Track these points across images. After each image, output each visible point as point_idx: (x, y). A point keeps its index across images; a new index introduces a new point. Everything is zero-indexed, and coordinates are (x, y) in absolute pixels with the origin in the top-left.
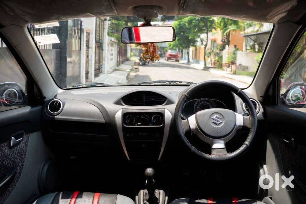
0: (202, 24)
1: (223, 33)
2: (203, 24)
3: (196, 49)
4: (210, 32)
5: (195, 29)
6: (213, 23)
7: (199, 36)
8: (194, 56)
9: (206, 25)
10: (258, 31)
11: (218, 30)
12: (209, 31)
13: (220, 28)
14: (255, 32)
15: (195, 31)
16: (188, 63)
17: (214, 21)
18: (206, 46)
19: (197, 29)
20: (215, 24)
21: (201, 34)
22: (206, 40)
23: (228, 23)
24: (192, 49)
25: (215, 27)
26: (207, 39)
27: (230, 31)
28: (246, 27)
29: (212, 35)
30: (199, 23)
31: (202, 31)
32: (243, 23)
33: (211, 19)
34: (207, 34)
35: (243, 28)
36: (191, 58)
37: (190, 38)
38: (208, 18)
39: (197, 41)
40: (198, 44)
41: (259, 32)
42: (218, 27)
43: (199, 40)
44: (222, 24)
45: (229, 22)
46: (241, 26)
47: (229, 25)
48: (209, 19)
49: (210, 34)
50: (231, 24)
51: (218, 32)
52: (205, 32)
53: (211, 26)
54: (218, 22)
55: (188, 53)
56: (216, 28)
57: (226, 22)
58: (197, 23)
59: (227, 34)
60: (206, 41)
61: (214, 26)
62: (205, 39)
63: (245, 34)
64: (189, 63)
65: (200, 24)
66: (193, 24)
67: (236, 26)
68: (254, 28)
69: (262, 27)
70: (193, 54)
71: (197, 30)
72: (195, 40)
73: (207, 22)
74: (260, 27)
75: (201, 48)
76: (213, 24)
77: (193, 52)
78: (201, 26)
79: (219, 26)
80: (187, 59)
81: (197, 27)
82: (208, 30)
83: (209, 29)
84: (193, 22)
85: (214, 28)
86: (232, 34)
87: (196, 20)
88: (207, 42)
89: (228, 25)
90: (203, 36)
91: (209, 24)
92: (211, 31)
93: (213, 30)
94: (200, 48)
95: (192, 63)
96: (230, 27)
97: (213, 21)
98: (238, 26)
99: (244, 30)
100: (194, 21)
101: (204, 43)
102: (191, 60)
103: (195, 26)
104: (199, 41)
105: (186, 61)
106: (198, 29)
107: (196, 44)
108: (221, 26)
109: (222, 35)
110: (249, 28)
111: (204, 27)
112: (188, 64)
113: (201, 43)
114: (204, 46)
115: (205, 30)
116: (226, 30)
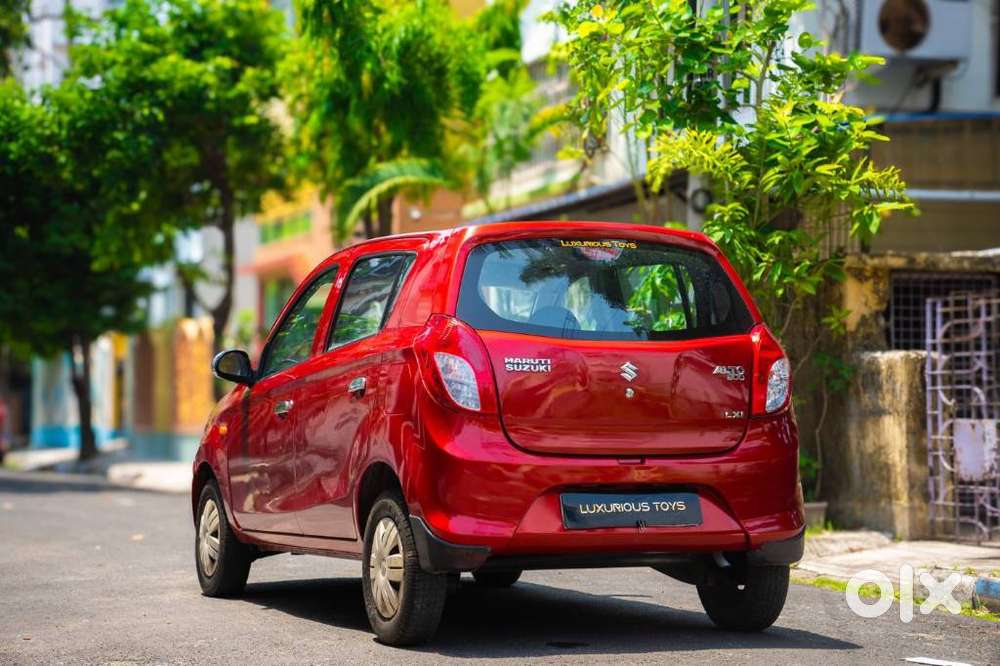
0: (185, 156)
1: (343, 210)
2: (193, 158)
3: (145, 354)
4: (243, 213)
5: (132, 194)
6: (263, 151)
7: (164, 253)
8: (129, 402)
9: (212, 169)
10: (572, 186)
11: (308, 193)
12: (237, 207)
13: (315, 181)
14: (558, 195)
15: (135, 207)
16: (84, 466)
17: (275, 135)
18: (221, 315)
19: (143, 195)
20: (277, 151)
21: (184, 228)
22: (222, 276)
23: (375, 142)
24: (106, 352)
25: (283, 172)
26: (229, 268)
27: (385, 203)
28: (493, 166)
29: (264, 239)
30: (157, 151)
31: (189, 209)
32: (474, 140)
33: (251, 120)
34: (227, 227)
35: (472, 177)
36: (103, 419)
37: (96, 266)
38: (230, 115)
39: (147, 289)
40: (159, 309)
41: (582, 194)
42: (302, 174)
43: (161, 276)
44: (332, 154)
45: (379, 136)
46: (461, 164)
47: (380, 159)
48: (237, 122)
49: (245, 230)
50: (393, 152)
51: (308, 215)
52: (210, 211)
53: (251, 166)
54: (297, 142)
55: (82, 388)
56: (291, 180)
57: (357, 137)
58: (144, 149)
59: (366, 216)
60: (220, 283)
61: (274, 170)
62: (214, 267)
63: (491, 212)
64: (96, 462)
65: (167, 156)
66: (113, 154)
67: (424, 162)
68: (550, 172)
69: (598, 157)
70: (119, 394)
71: (145, 205)
72: (131, 280)
73: (222, 141)
74: (584, 166)
75: (183, 337)
76: (268, 158)
77: (119, 373)
78: (176, 170)
79: (312, 168)
80: (74, 439)
81: (142, 183)
82: (227, 199)
83: (240, 194)
84: (116, 144)
85: (278, 184)
86: (405, 214)
87: (138, 129)
88: (230, 283)
89: (373, 160)
90: (195, 246)
91: (234, 157)
92: (256, 207)
93: (271, 198)
94: (175, 337)
95: (114, 458)
96: (383, 167)
97: (266, 129)
98: (438, 161)
99: (483, 189)
100: (120, 136)
101: (210, 294)
102: (106, 442)
103: (132, 175)
104: (165, 290)
105: (69, 453)
106: (151, 195)
107: (137, 316)
108: (322, 165)
109: (333, 228)
110: (516, 176)
111: (200, 180)
112: (89, 471)
113: (178, 296)
114: (206, 323)
115: (204, 197)
116: (358, 192)
